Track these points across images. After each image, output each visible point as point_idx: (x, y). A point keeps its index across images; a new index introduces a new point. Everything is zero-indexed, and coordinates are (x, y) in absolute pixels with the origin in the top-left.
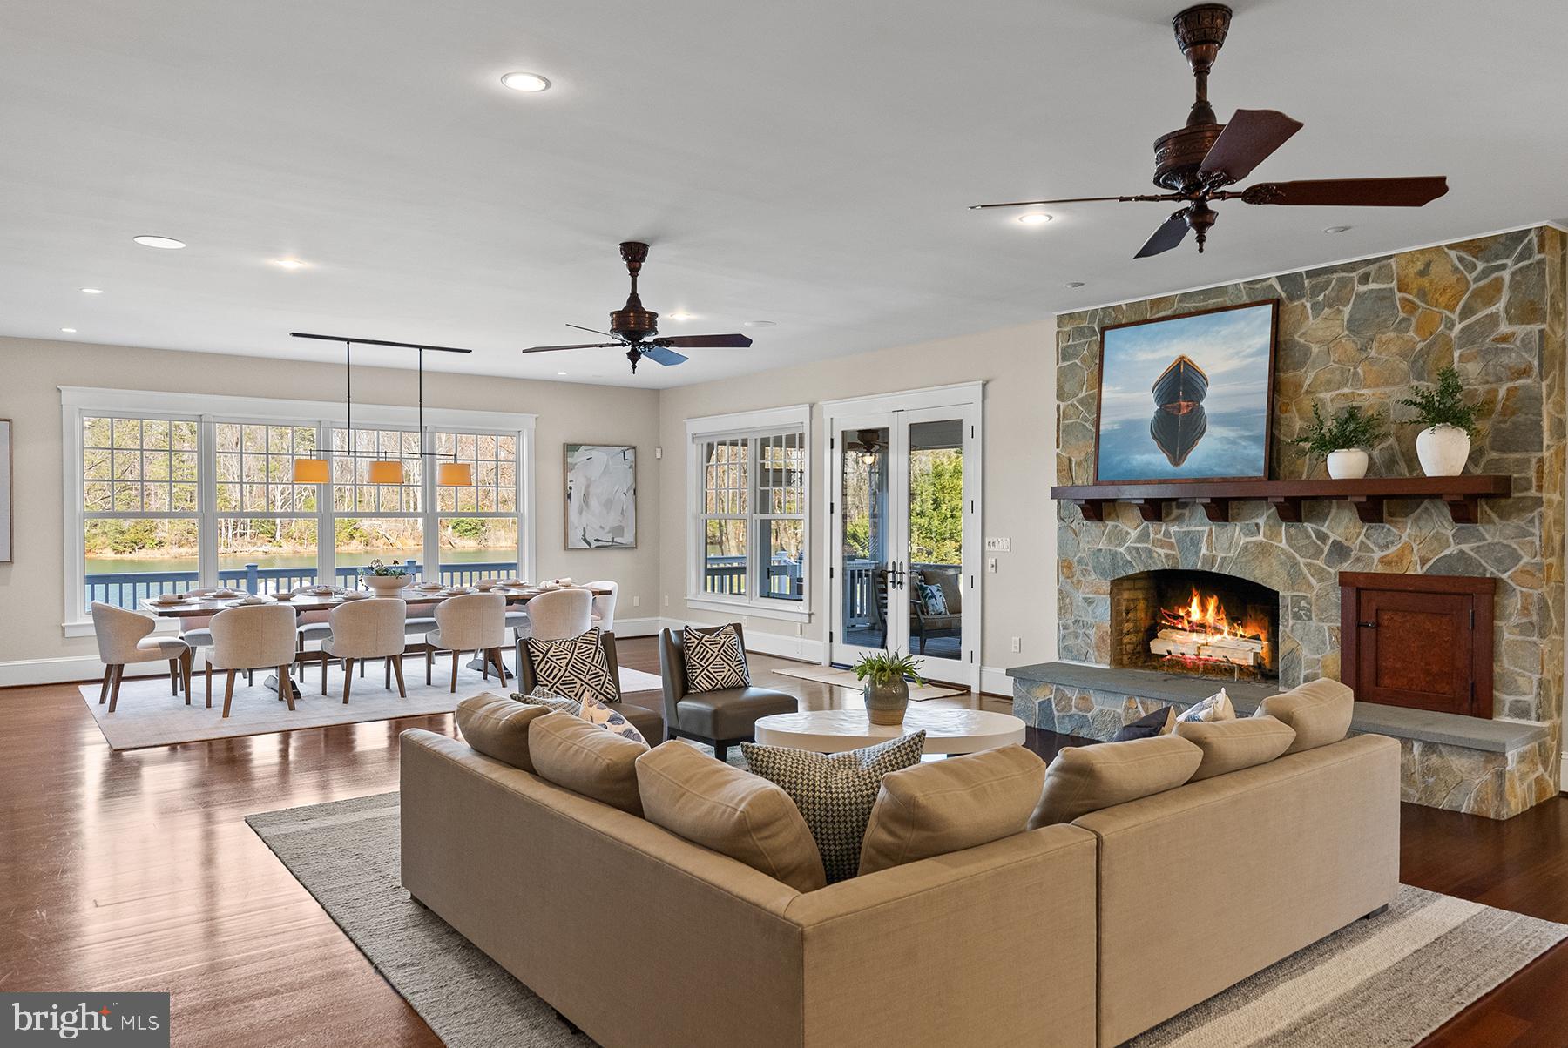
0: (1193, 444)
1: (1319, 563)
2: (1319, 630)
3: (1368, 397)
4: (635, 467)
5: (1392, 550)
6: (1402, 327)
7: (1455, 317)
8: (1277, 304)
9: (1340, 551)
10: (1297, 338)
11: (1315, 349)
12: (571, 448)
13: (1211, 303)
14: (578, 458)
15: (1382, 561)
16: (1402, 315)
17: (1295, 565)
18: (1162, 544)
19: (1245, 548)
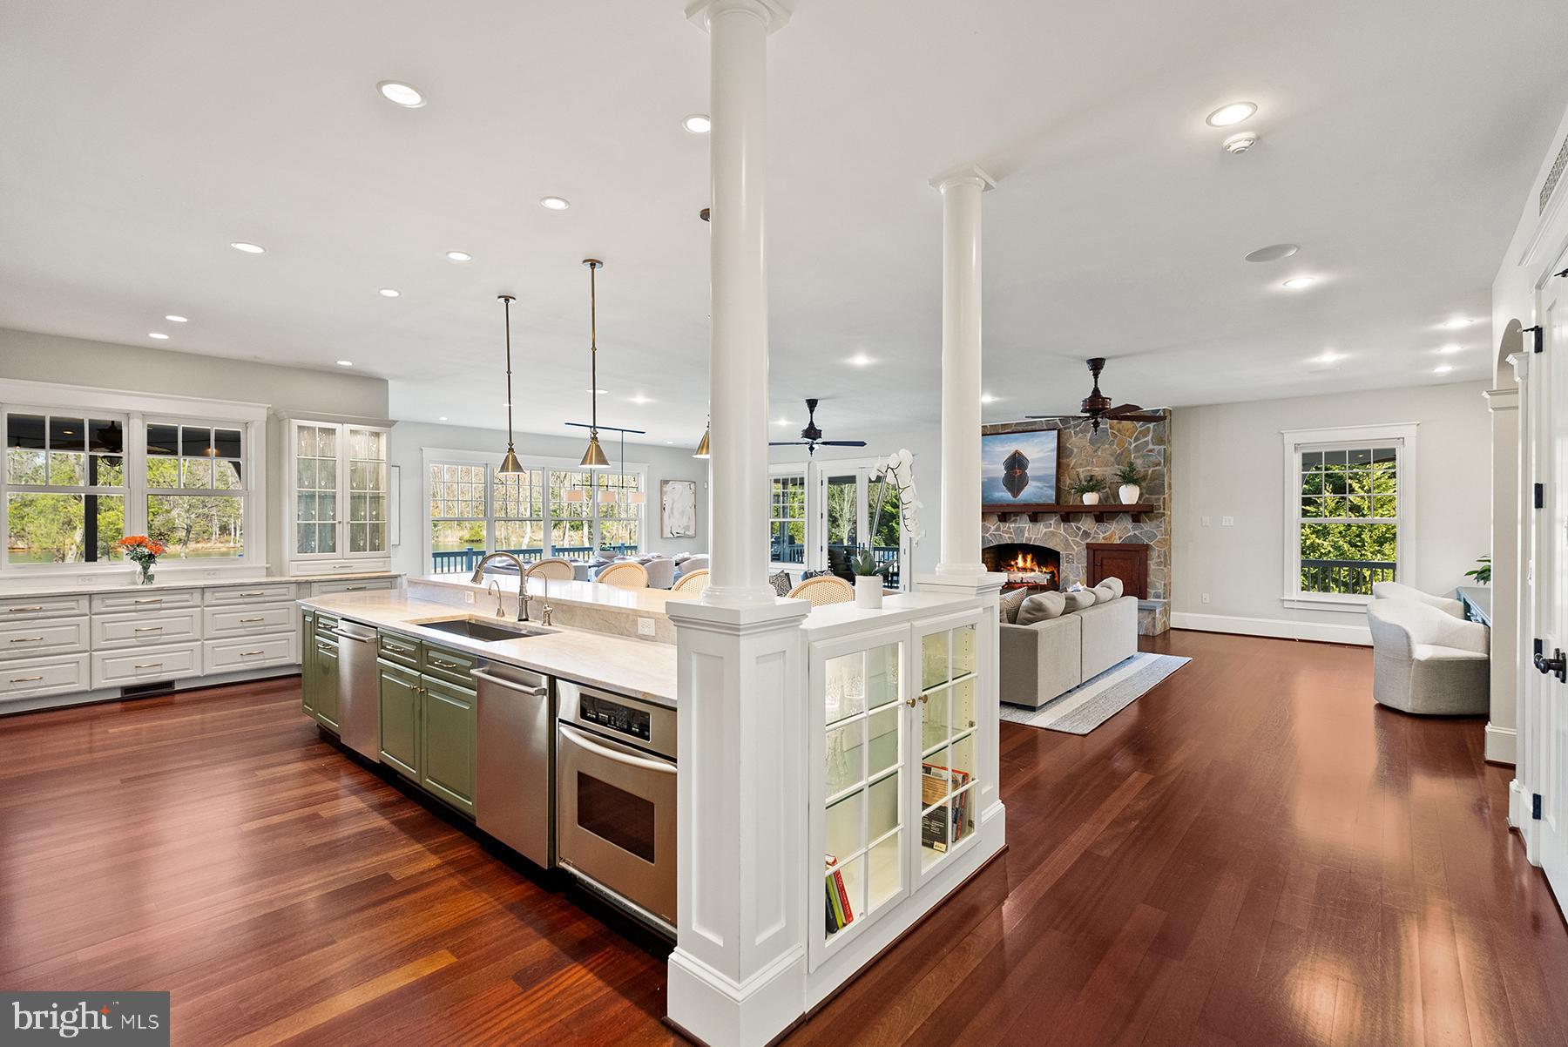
0: (1023, 489)
1: (1077, 539)
2: (1078, 568)
3: (1098, 471)
4: (695, 493)
5: (1108, 533)
6: (1111, 443)
7: (1132, 441)
8: (1059, 431)
9: (1086, 534)
10: (1068, 445)
11: (1075, 450)
12: (665, 482)
13: (1030, 428)
14: (668, 488)
15: (1103, 538)
16: (1111, 439)
17: (1067, 540)
18: (1007, 532)
19: (1045, 533)
